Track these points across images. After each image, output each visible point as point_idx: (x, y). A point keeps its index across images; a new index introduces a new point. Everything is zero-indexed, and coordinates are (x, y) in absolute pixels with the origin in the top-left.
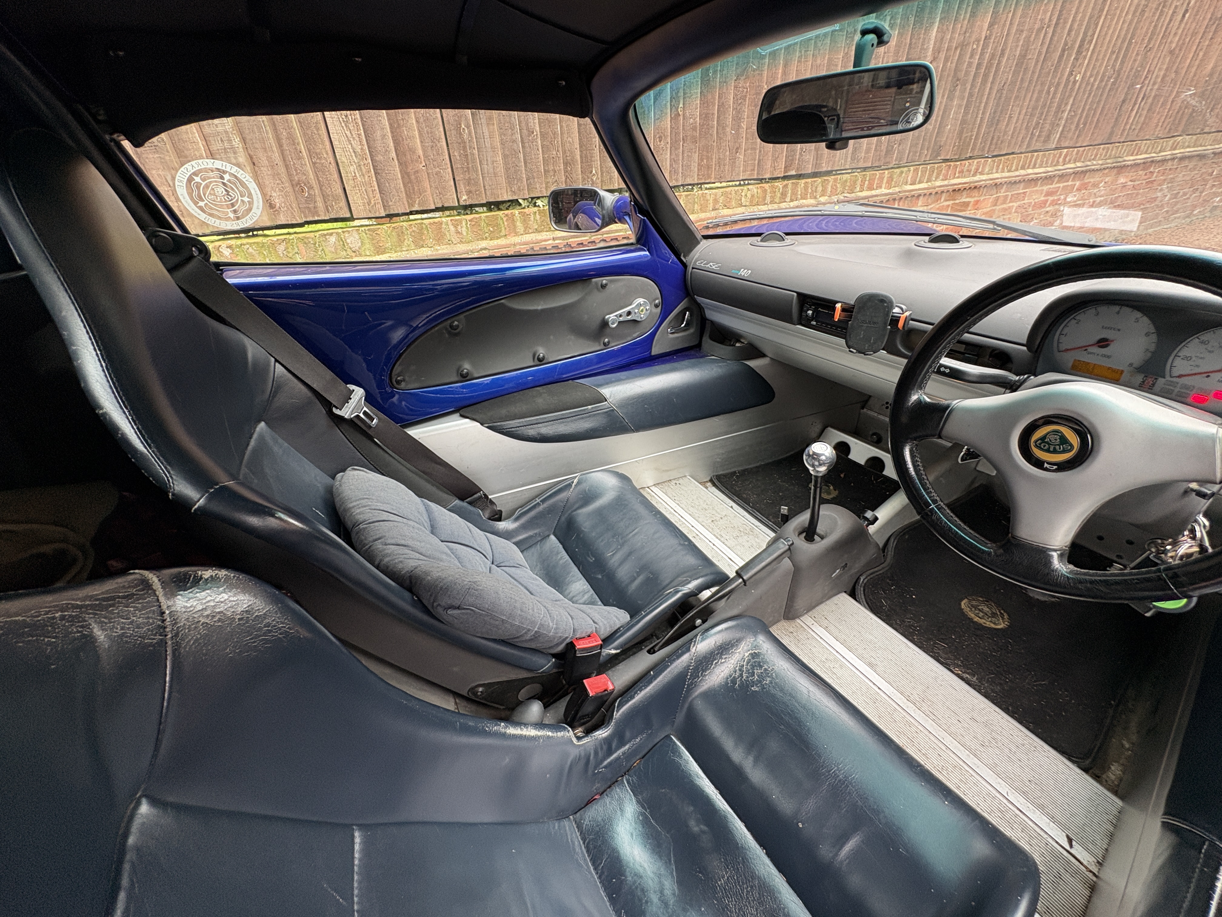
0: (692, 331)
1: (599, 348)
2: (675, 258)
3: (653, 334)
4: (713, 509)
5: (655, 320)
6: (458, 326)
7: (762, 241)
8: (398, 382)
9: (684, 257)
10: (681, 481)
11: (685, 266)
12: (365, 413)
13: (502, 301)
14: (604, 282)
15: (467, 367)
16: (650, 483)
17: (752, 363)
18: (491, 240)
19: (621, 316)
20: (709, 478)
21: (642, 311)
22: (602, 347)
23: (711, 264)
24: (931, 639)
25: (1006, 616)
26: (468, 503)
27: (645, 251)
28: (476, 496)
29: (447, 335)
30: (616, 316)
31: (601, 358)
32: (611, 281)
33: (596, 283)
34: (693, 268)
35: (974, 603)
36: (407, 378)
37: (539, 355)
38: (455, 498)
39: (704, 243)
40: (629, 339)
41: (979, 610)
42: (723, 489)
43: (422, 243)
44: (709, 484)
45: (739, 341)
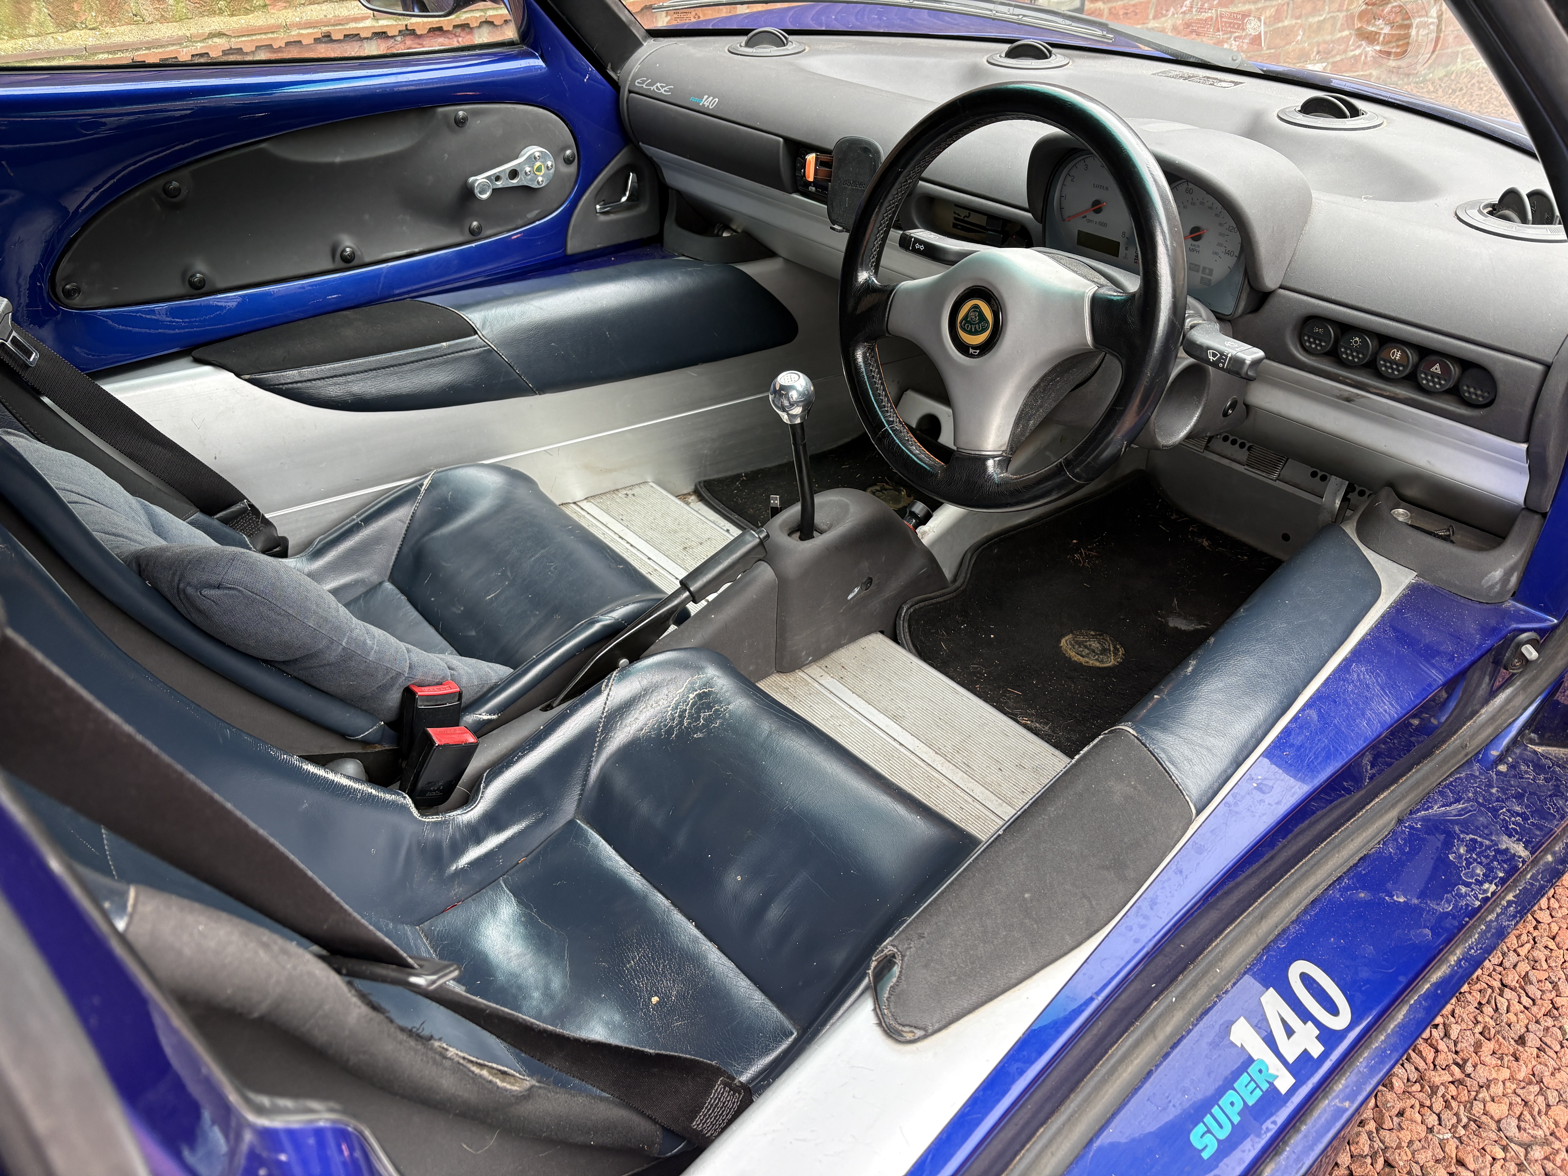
0: (643, 209)
1: (459, 239)
2: (595, 71)
3: (569, 212)
4: (689, 530)
5: (569, 189)
6: (178, 190)
7: (748, 44)
8: (68, 294)
9: (614, 70)
10: (636, 490)
11: (616, 86)
12: (15, 341)
13: (263, 145)
14: (461, 113)
15: (201, 269)
16: (578, 494)
17: (752, 269)
18: (232, 15)
19: (498, 178)
20: (691, 488)
21: (539, 169)
22: (467, 236)
23: (658, 84)
24: (999, 688)
25: (1121, 651)
26: (222, 520)
27: (536, 57)
28: (234, 509)
29: (158, 207)
30: (488, 178)
31: (466, 260)
32: (476, 113)
33: (445, 115)
34: (630, 92)
35: (1081, 639)
36: (84, 287)
37: (344, 250)
38: (194, 509)
39: (650, 46)
40: (520, 222)
41: (1086, 647)
42: (715, 503)
43: (72, 18)
44: (693, 498)
45: (727, 227)
